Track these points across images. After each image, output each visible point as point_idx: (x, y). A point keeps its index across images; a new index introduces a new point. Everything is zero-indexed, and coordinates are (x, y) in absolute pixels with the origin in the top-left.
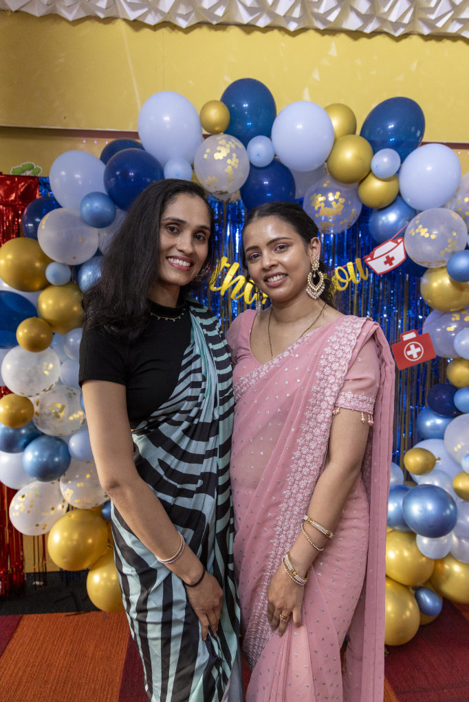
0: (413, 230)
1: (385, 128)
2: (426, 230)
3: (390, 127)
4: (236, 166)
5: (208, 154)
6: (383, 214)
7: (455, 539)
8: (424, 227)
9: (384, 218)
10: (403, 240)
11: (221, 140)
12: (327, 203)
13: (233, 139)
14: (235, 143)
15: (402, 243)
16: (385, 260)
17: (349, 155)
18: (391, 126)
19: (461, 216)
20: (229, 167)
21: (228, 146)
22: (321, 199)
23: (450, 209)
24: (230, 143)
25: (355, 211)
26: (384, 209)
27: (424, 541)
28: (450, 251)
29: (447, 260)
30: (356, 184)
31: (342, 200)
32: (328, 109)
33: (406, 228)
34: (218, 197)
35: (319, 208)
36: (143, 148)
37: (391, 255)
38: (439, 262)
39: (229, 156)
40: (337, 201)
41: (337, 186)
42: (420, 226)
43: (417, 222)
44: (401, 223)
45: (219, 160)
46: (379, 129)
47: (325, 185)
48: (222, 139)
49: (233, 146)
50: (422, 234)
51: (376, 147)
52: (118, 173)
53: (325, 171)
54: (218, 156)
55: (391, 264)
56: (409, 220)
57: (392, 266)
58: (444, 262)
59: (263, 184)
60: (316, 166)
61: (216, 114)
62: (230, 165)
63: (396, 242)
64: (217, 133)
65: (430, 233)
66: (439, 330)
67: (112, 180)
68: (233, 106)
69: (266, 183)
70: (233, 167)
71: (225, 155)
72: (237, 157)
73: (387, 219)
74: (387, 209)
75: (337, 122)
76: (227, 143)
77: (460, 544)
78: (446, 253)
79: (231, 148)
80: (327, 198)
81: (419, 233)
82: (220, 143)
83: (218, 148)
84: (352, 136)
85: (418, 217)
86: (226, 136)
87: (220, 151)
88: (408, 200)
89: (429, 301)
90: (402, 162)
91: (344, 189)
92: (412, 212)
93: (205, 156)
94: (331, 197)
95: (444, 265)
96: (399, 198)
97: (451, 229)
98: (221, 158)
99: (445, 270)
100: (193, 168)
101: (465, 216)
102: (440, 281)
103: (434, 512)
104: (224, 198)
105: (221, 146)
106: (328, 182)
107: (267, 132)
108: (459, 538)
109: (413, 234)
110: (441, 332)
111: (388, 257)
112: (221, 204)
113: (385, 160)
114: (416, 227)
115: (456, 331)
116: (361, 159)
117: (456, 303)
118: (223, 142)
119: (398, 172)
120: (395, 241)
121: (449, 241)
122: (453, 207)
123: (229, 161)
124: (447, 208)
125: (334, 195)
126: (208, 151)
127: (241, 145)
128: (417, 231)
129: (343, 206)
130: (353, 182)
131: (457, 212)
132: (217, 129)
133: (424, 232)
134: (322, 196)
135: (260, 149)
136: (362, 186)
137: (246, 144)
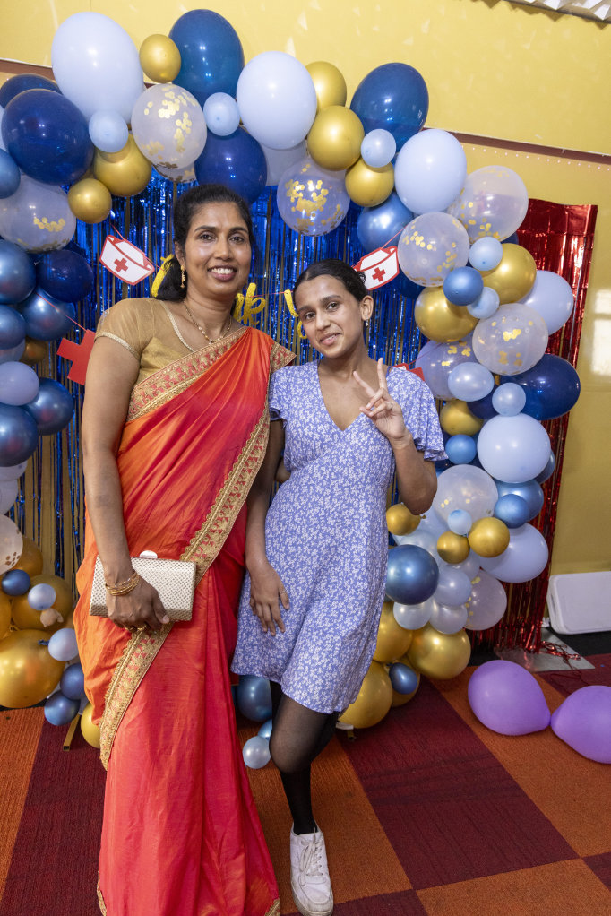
0: (407, 237)
1: (380, 101)
2: (422, 238)
3: (386, 101)
4: (189, 131)
5: (150, 109)
6: (374, 215)
7: (435, 607)
8: (420, 235)
9: (375, 220)
10: (396, 251)
11: (168, 92)
12: (306, 194)
13: (185, 93)
14: (186, 98)
15: (394, 255)
16: (374, 273)
17: (335, 133)
18: (388, 101)
19: (464, 225)
20: (178, 130)
21: (177, 100)
22: (299, 187)
23: (453, 215)
24: (179, 96)
25: (341, 209)
26: (375, 208)
27: (401, 609)
28: (448, 266)
29: (444, 278)
30: (344, 171)
31: (325, 192)
32: (311, 68)
33: (399, 236)
34: (164, 171)
35: (296, 200)
36: (60, 92)
37: (381, 267)
38: (436, 280)
39: (179, 116)
40: (318, 192)
41: (319, 174)
42: (416, 233)
43: (413, 228)
44: (395, 228)
45: (164, 118)
46: (374, 102)
47: (304, 170)
48: (170, 90)
49: (185, 103)
50: (417, 244)
51: (368, 126)
52: (22, 122)
53: (304, 147)
54: (164, 114)
55: (381, 279)
56: (405, 226)
57: (382, 282)
58: (441, 280)
59: (225, 161)
60: (294, 142)
61: (163, 56)
62: (180, 127)
63: (388, 252)
64: (163, 81)
65: (427, 243)
66: (433, 365)
67: (14, 130)
68: (186, 46)
69: (229, 159)
70: (184, 132)
71: (174, 113)
72: (190, 119)
73: (379, 221)
74: (379, 209)
75: (322, 88)
76: (176, 97)
77: (441, 611)
78: (444, 268)
79: (181, 105)
80: (306, 187)
81: (414, 241)
82: (166, 95)
83: (165, 103)
84: (340, 108)
85: (414, 221)
86: (175, 87)
87: (166, 108)
88: (404, 200)
89: (423, 328)
90: (398, 150)
91: (328, 178)
92: (408, 215)
93: (147, 112)
94: (311, 186)
95: (441, 284)
96: (394, 196)
97: (452, 240)
98: (168, 117)
99: (442, 291)
100: (130, 129)
101: (469, 225)
102: (436, 305)
103: (413, 576)
104: (173, 175)
105: (169, 100)
106: (308, 166)
107: (231, 90)
108: (440, 605)
109: (408, 242)
110: (435, 368)
111: (377, 270)
112: (169, 183)
113: (378, 143)
114: (411, 234)
115: (452, 366)
116: (348, 139)
117: (453, 332)
118: (170, 95)
119: (394, 161)
120: (386, 249)
121: (448, 254)
122: (457, 214)
123: (178, 123)
124: (449, 213)
125: (315, 183)
126: (150, 105)
127: (195, 103)
128: (412, 239)
129: (325, 200)
130: (340, 168)
131: (459, 220)
132: (163, 75)
133: (419, 241)
134: (300, 184)
135: (220, 112)
136: (350, 174)
137: (202, 103)
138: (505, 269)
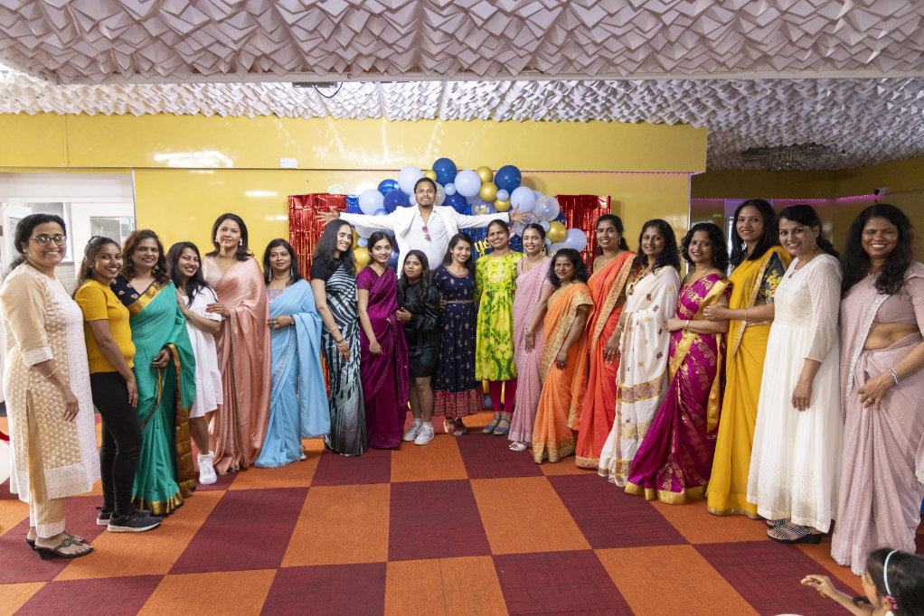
1: (504, 178)
17: (488, 191)
18: (506, 178)
22: (477, 207)
32: (479, 169)
40: (485, 209)
41: (484, 203)
46: (502, 178)
51: (499, 189)
52: (390, 201)
53: (478, 196)
60: (475, 195)
61: (432, 173)
67: (387, 203)
68: (438, 170)
69: (453, 201)
75: (484, 175)
80: (480, 208)
84: (490, 182)
90: (510, 195)
91: (488, 204)
106: (480, 201)
107: (453, 182)
113: (502, 194)
116: (493, 193)
119: (509, 198)
125: (483, 206)
130: (491, 202)
135: (450, 189)
136: (495, 203)
137: (444, 186)
138: (553, 230)
